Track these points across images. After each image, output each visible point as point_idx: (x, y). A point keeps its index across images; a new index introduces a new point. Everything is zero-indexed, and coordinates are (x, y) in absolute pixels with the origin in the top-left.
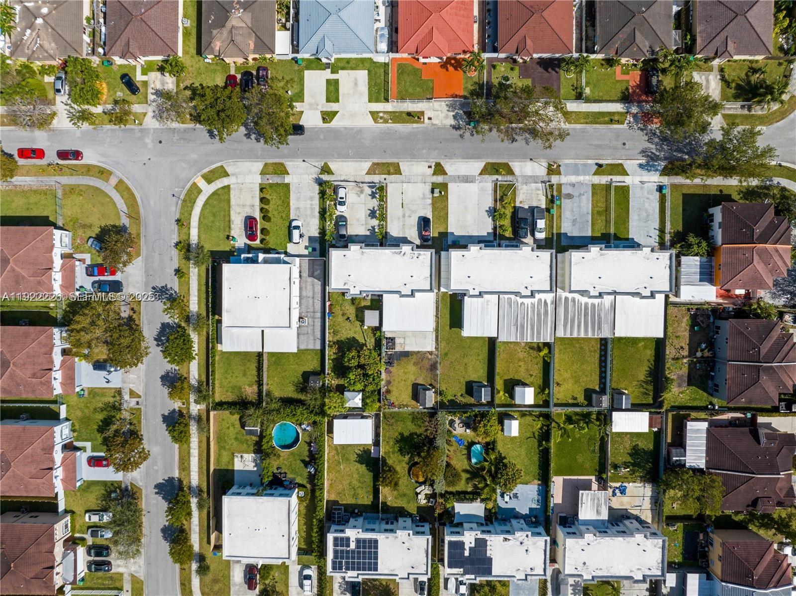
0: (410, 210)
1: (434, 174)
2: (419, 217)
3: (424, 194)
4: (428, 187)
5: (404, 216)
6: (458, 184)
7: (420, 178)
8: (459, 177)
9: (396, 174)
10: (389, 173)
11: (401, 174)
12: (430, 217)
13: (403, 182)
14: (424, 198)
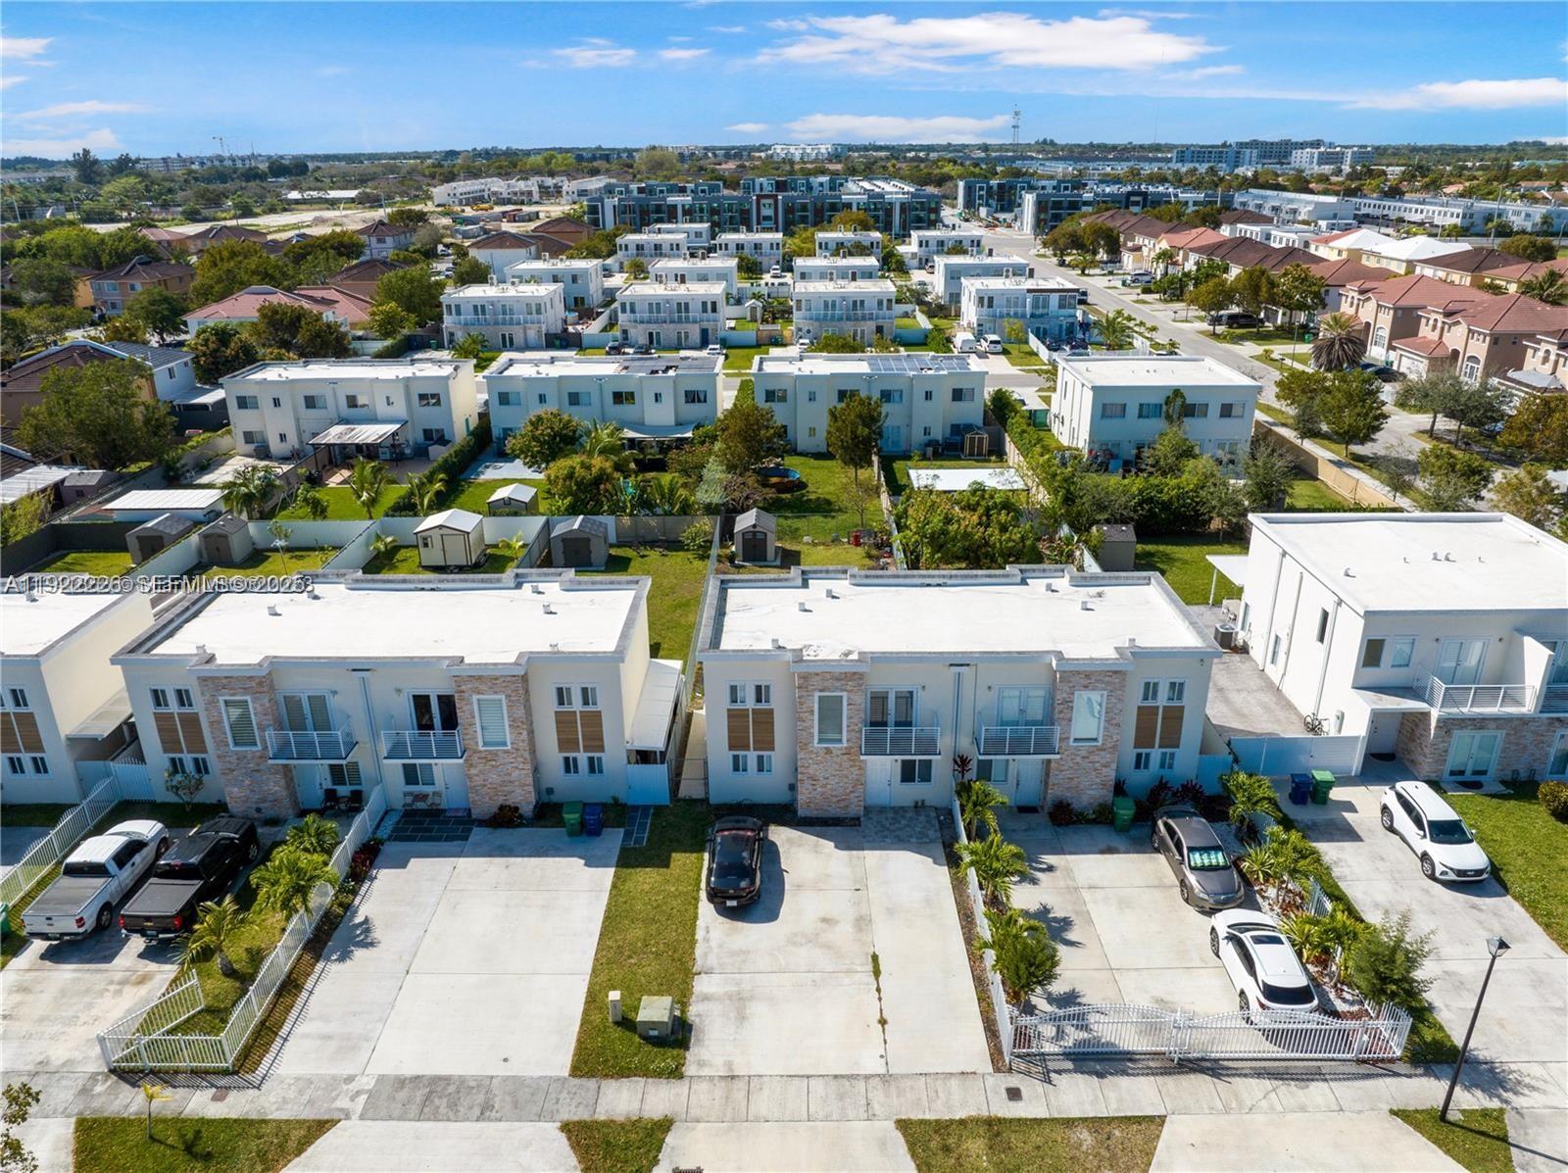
0: (828, 946)
1: (665, 1125)
2: (772, 915)
3: (742, 1018)
4: (708, 1053)
5: (862, 922)
6: (502, 1071)
7: (762, 1104)
8: (485, 1112)
9: (941, 1127)
10: (993, 1127)
11: (903, 1125)
12: (706, 909)
13: (886, 1078)
14: (739, 1004)
